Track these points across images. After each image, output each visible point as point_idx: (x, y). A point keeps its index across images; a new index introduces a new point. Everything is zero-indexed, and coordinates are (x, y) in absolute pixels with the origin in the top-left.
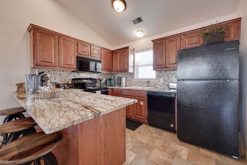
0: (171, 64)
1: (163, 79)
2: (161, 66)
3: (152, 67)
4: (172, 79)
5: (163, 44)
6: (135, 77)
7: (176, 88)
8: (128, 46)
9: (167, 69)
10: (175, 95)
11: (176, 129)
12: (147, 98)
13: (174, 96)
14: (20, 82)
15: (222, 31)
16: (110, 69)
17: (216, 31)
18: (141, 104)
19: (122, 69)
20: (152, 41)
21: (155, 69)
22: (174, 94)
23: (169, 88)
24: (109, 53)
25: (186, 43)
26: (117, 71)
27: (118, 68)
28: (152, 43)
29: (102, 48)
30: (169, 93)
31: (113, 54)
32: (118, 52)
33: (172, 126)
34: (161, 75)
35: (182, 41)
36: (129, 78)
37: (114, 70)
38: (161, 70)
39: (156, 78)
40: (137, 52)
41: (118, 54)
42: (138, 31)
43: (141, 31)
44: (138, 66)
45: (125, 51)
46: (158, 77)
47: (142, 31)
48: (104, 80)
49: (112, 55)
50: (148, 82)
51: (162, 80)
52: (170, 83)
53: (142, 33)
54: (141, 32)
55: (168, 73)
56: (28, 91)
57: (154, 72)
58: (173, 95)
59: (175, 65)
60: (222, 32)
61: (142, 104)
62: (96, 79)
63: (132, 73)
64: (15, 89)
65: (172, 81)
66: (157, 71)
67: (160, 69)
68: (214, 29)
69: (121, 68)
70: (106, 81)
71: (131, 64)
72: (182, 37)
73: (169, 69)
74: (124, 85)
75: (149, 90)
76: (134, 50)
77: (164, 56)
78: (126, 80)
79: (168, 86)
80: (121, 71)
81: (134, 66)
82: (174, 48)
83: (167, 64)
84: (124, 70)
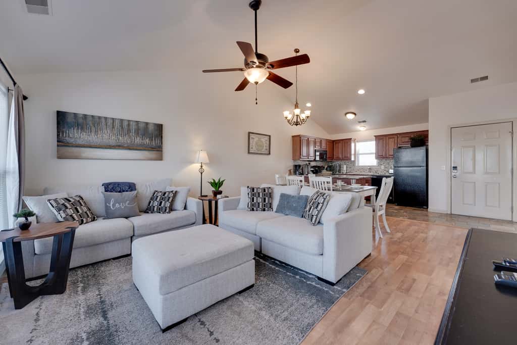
0: (390, 155)
2: (382, 156)
3: (374, 156)
5: (384, 139)
6: (357, 165)
9: (387, 159)
11: (393, 200)
12: (371, 181)
14: (290, 169)
19: (344, 157)
20: (375, 136)
21: (376, 158)
23: (389, 173)
24: (331, 142)
25: (401, 140)
27: (340, 157)
29: (327, 140)
31: (335, 143)
32: (340, 142)
33: (391, 198)
34: (382, 163)
35: (398, 139)
36: (350, 165)
37: (335, 157)
39: (377, 166)
40: (357, 142)
41: (340, 144)
42: (361, 127)
45: (347, 142)
46: (379, 164)
49: (333, 145)
50: (370, 169)
51: (383, 167)
52: (390, 170)
53: (365, 128)
55: (388, 162)
57: (376, 160)
63: (354, 161)
66: (379, 160)
67: (381, 159)
68: (417, 137)
71: (353, 152)
72: (398, 136)
73: (389, 159)
74: (345, 172)
75: (373, 175)
76: (354, 140)
77: (385, 149)
78: (347, 167)
79: (388, 171)
80: (343, 159)
81: (355, 154)
82: (393, 144)
83: (387, 155)
84: (347, 158)
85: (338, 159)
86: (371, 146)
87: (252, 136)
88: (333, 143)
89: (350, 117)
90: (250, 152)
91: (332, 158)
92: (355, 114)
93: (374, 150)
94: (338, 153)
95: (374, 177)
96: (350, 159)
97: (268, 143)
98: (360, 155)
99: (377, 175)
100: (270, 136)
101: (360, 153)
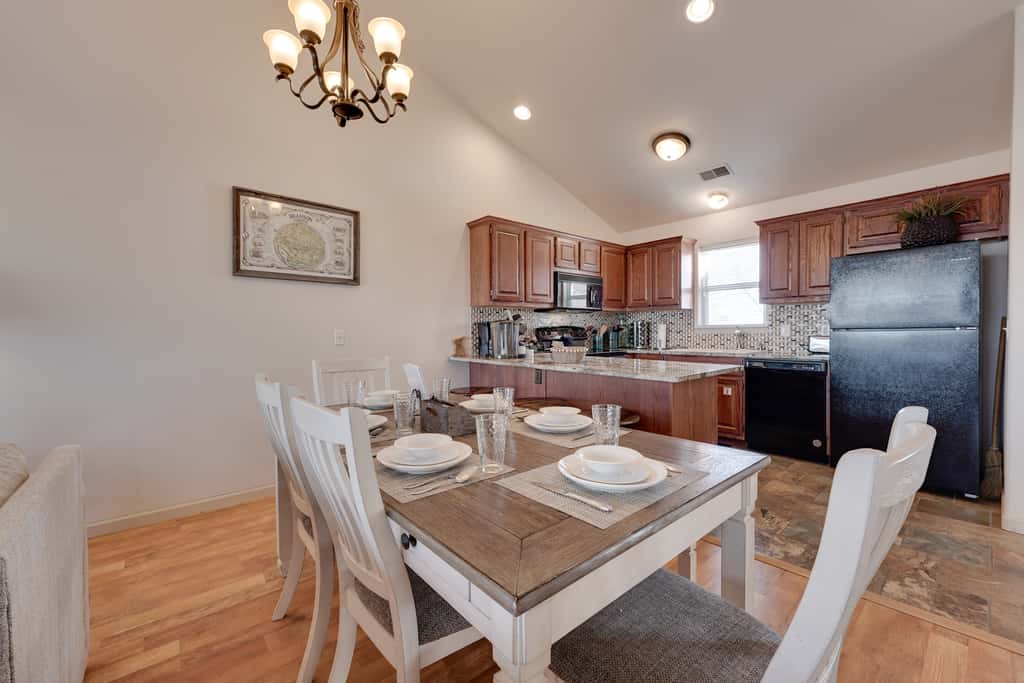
0: (814, 287)
1: (789, 325)
2: (785, 291)
3: (755, 292)
4: (818, 325)
5: (791, 231)
6: (699, 322)
7: (828, 351)
8: (679, 235)
9: (802, 300)
10: (826, 365)
11: (828, 453)
12: (744, 378)
13: (823, 370)
14: (458, 337)
15: (951, 210)
16: (620, 301)
17: (935, 213)
18: (725, 393)
19: (660, 298)
20: (757, 223)
21: (764, 299)
22: (823, 365)
23: (808, 350)
24: (619, 253)
25: (858, 231)
26: (642, 306)
27: (646, 298)
28: (758, 227)
29: (602, 244)
30: (810, 364)
31: (630, 256)
32: (646, 252)
33: (817, 443)
34: (783, 316)
35: (847, 227)
36: (679, 324)
37: (631, 300)
38: (785, 303)
39: (767, 325)
40: (704, 248)
41: (646, 257)
42: (713, 194)
43: (721, 194)
44: (707, 289)
45: (669, 250)
46: (775, 321)
47: (725, 194)
48: (603, 330)
49: (626, 259)
50: (743, 335)
51: (785, 330)
52: (811, 339)
53: (725, 199)
54: (721, 197)
55: (806, 311)
56: (499, 353)
57: (762, 307)
58: (821, 369)
59: (826, 291)
60: (952, 213)
61: (730, 393)
62: (582, 329)
63: (690, 310)
64: (452, 350)
65: (819, 333)
66: (772, 304)
67: (782, 301)
68: (930, 207)
69: (656, 297)
70: (606, 335)
71: (686, 282)
72: (848, 214)
73: (808, 299)
74: (663, 346)
75: (750, 356)
76: (693, 245)
77: (793, 265)
78: (668, 331)
79: (806, 345)
80: (654, 306)
81: (693, 290)
82: (825, 245)
83: (803, 288)
84: (667, 301)
85: (641, 305)
86: (748, 261)
87: (250, 204)
88: (626, 256)
89: (671, 150)
90: (242, 267)
91: (621, 303)
92: (687, 140)
93: (754, 273)
94: (641, 286)
95: (756, 364)
96: (677, 304)
97: (348, 239)
98: (710, 293)
99: (768, 356)
100: (356, 214)
101: (711, 283)
